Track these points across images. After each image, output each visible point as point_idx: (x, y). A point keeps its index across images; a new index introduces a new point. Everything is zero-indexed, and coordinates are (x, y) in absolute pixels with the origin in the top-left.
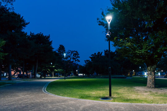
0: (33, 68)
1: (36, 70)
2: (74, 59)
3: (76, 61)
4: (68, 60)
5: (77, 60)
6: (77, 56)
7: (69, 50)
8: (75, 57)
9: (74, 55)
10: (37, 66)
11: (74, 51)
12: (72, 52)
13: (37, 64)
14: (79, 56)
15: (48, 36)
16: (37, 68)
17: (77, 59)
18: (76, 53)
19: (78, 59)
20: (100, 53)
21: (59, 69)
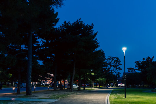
0: (69, 76)
1: (73, 79)
2: (114, 66)
3: (117, 70)
4: (107, 68)
5: (118, 68)
6: (118, 63)
7: (109, 57)
8: (116, 65)
9: (114, 62)
10: (74, 73)
11: (115, 57)
12: (113, 59)
13: (74, 69)
14: (120, 63)
15: (91, 25)
16: (74, 76)
17: (118, 66)
18: (117, 60)
19: (120, 66)
20: (151, 58)
21: (100, 78)
